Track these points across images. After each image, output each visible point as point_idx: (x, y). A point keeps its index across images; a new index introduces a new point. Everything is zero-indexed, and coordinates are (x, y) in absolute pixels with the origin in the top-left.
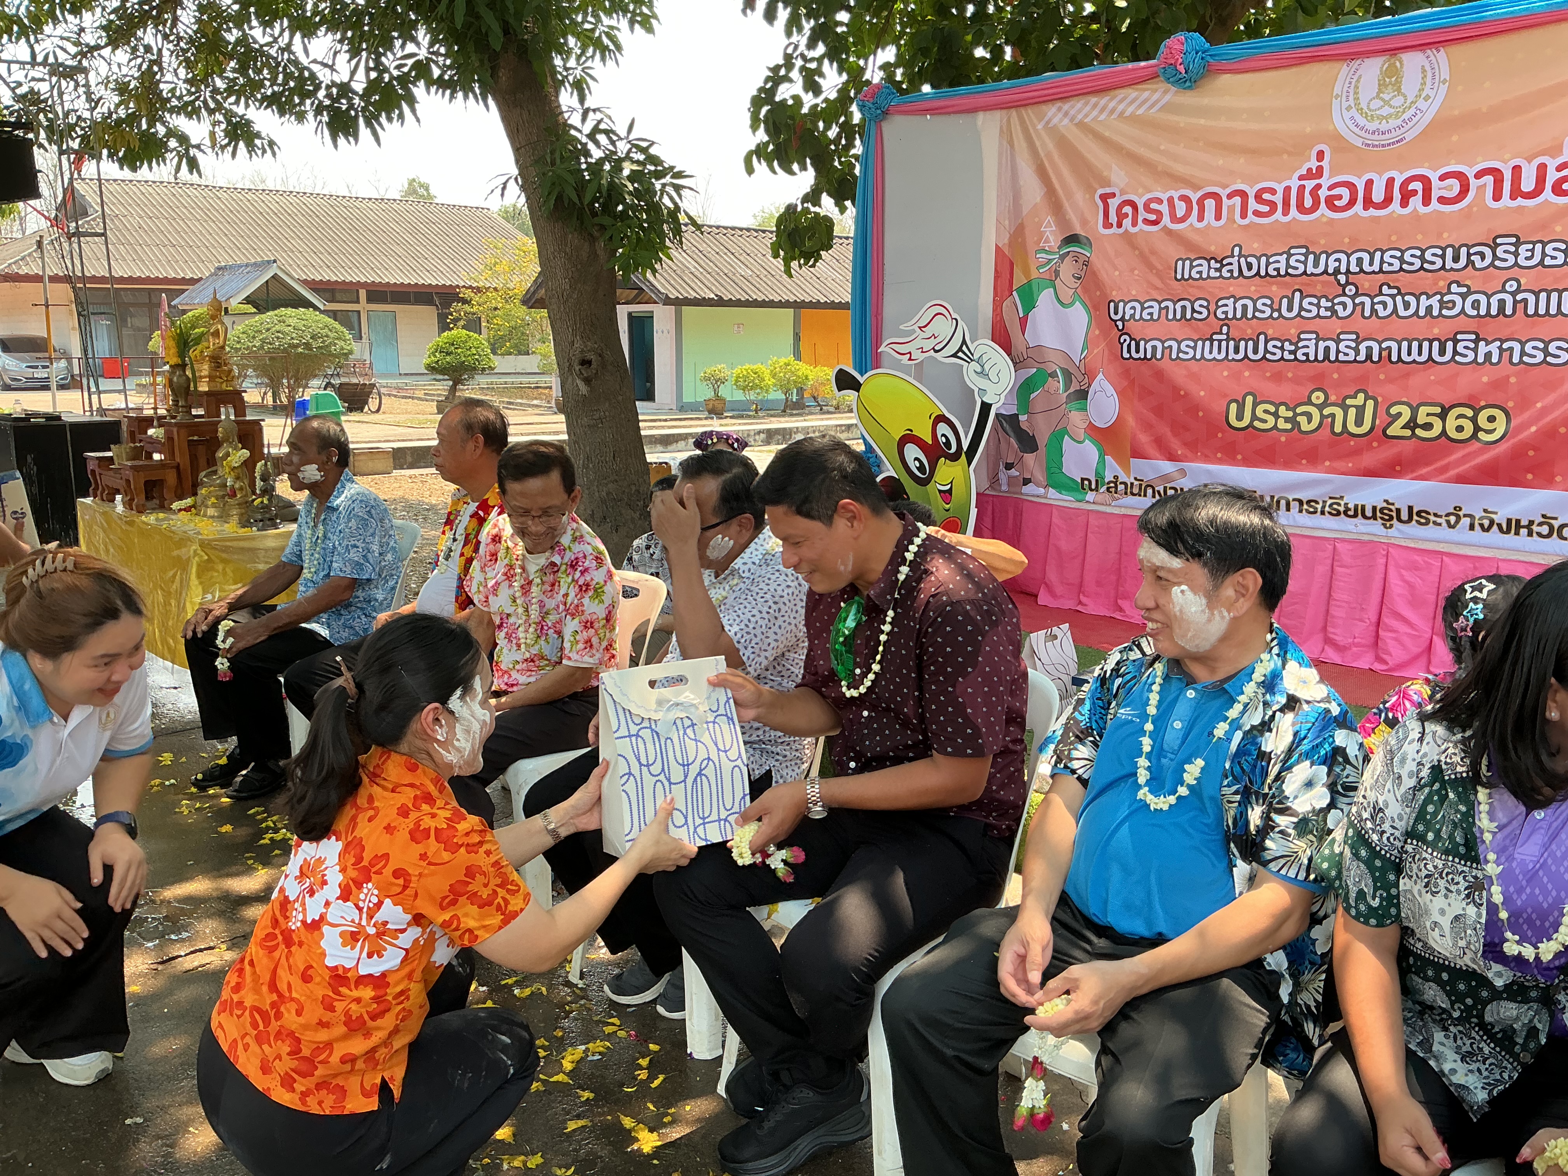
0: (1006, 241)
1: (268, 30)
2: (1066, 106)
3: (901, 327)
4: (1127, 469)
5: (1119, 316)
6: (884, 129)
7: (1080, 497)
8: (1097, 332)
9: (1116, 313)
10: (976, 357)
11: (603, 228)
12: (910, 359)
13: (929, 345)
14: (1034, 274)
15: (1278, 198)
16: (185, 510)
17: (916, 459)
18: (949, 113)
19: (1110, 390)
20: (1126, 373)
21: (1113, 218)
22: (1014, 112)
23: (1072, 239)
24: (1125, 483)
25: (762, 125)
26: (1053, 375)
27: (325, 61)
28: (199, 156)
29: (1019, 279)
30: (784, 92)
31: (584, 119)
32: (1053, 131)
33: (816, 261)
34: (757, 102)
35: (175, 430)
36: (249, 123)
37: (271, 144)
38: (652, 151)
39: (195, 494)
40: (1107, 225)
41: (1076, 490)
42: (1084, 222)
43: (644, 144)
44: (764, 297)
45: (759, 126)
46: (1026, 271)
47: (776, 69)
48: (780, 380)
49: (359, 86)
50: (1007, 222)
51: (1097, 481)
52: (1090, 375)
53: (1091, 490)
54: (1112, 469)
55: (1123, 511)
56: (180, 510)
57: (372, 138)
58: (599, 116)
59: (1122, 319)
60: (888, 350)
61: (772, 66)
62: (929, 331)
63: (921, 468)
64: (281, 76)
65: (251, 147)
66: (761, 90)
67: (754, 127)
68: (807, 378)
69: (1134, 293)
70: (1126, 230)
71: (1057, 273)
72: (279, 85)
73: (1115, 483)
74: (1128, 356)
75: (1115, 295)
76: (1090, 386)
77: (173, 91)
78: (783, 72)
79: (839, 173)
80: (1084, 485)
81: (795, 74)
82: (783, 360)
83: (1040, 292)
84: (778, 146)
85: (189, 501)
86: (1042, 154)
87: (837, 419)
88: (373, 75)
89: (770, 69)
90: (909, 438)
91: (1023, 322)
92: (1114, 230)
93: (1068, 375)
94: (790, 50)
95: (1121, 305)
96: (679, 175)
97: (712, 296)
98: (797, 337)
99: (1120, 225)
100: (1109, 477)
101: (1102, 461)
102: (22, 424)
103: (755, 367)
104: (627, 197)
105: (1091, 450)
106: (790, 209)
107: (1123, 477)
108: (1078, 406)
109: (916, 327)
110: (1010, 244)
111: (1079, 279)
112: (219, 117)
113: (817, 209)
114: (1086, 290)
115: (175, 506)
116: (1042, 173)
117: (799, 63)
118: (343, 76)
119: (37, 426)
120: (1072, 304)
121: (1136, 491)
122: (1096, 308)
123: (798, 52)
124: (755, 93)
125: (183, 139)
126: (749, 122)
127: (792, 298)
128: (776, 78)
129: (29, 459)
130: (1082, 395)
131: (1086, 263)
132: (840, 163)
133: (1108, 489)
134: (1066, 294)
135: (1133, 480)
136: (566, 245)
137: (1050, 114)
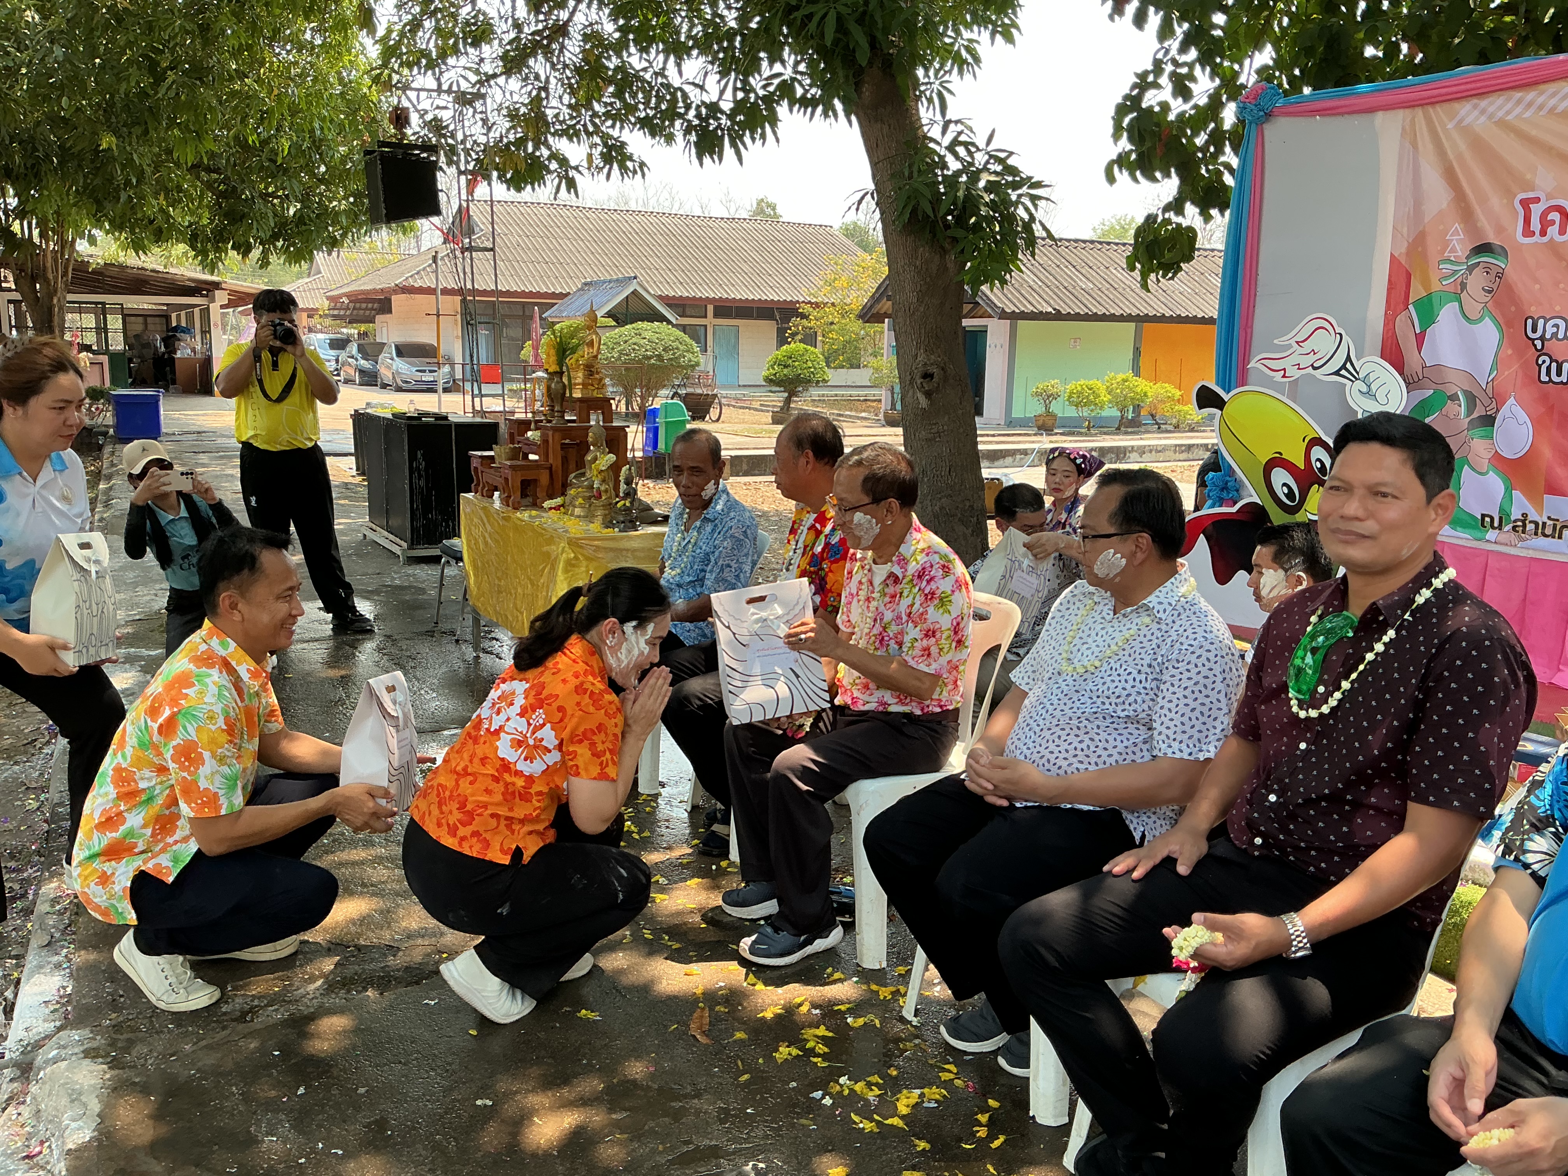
0: (1403, 250)
1: (644, 56)
2: (1484, 103)
3: (1276, 341)
4: (1539, 505)
5: (1539, 333)
6: (1267, 133)
7: (1479, 535)
8: (1510, 352)
9: (1534, 330)
10: (1361, 376)
11: (955, 240)
12: (1284, 376)
13: (1306, 361)
14: (1436, 286)
16: (554, 508)
17: (1284, 485)
18: (1342, 114)
19: (1523, 416)
20: (1544, 398)
21: (1535, 225)
22: (1419, 111)
23: (1484, 249)
24: (1536, 524)
25: (1125, 134)
26: (1454, 398)
27: (697, 81)
28: (577, 177)
29: (1417, 292)
30: (1151, 99)
31: (944, 132)
32: (1465, 130)
33: (1175, 274)
34: (1121, 110)
35: (550, 433)
36: (623, 144)
37: (642, 165)
38: (1010, 162)
39: (563, 494)
40: (1528, 232)
41: (1474, 527)
42: (1500, 230)
43: (1002, 155)
44: (1104, 311)
45: (1121, 135)
46: (1426, 283)
47: (1143, 76)
48: (1116, 396)
49: (727, 106)
50: (1405, 231)
51: (1501, 519)
52: (1499, 400)
53: (1492, 527)
54: (1521, 503)
55: (1531, 554)
56: (551, 509)
57: (735, 157)
58: (960, 127)
59: (1542, 338)
60: (1259, 365)
61: (1139, 71)
62: (1308, 346)
63: (1290, 495)
64: (654, 100)
65: (623, 168)
66: (1127, 97)
67: (1116, 136)
68: (1145, 395)
69: (1558, 308)
70: (1552, 239)
71: (1463, 286)
72: (651, 108)
73: (1524, 522)
74: (1547, 379)
75: (1534, 311)
76: (1498, 411)
77: (557, 116)
78: (1151, 78)
79: (1206, 181)
80: (1484, 522)
81: (1164, 80)
82: (1120, 377)
83: (1441, 306)
84: (1140, 155)
85: (559, 501)
86: (1451, 155)
87: (1176, 438)
88: (740, 95)
89: (1137, 75)
90: (1277, 462)
91: (1420, 339)
92: (1537, 238)
93: (1472, 400)
94: (1160, 56)
95: (1541, 322)
96: (1038, 185)
97: (1050, 310)
98: (1137, 352)
99: (1543, 233)
100: (1516, 514)
101: (1508, 496)
102: (415, 422)
103: (1091, 382)
104: (982, 208)
105: (1496, 483)
106: (1150, 219)
107: (1533, 515)
108: (1483, 433)
109: (1293, 342)
110: (1408, 254)
111: (1489, 292)
112: (597, 140)
113: (1179, 219)
114: (1498, 304)
115: (547, 504)
116: (1450, 176)
117: (1169, 68)
118: (712, 96)
119: (427, 424)
120: (1481, 319)
121: (1548, 531)
122: (1509, 324)
123: (1169, 57)
124: (1120, 100)
125: (563, 162)
126: (1111, 130)
127: (1134, 312)
128: (1143, 83)
129: (419, 456)
130: (1488, 421)
131: (1500, 276)
132: (1208, 171)
133: (1514, 528)
134: (1474, 308)
135: (1546, 520)
136: (917, 258)
137: (1463, 112)
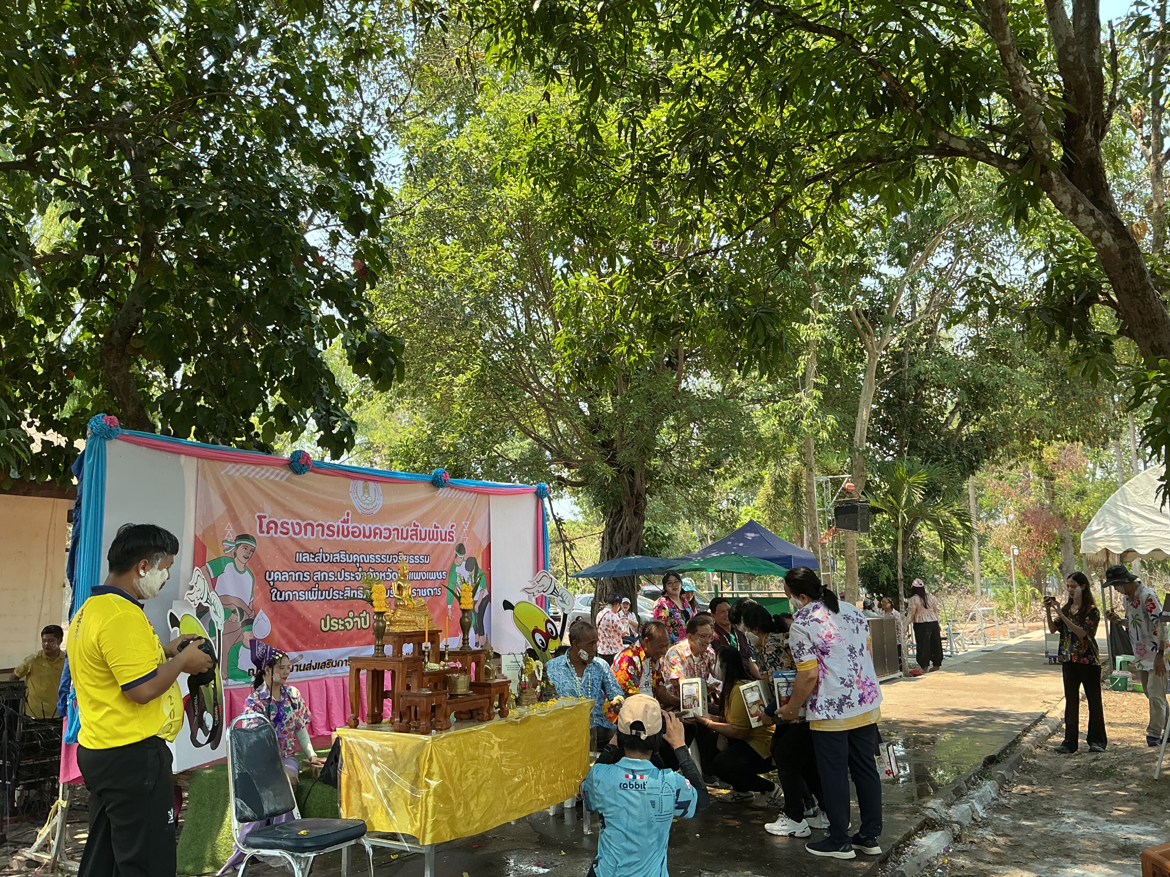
0: (201, 533)
2: (238, 466)
5: (272, 578)
7: (248, 680)
14: (222, 554)
15: (335, 529)
19: (266, 618)
20: (274, 609)
21: (265, 529)
22: (206, 461)
23: (242, 537)
32: (231, 478)
40: (262, 532)
41: (246, 677)
50: (201, 523)
52: (255, 611)
59: (273, 581)
70: (272, 536)
71: (236, 555)
74: (275, 599)
75: (269, 568)
76: (257, 616)
80: (250, 673)
83: (227, 564)
91: (214, 581)
92: (265, 534)
93: (242, 611)
95: (272, 573)
99: (268, 533)
108: (248, 628)
111: (247, 558)
116: (225, 497)
120: (244, 572)
130: (251, 622)
131: (254, 551)
134: (242, 566)
137: (228, 469)
